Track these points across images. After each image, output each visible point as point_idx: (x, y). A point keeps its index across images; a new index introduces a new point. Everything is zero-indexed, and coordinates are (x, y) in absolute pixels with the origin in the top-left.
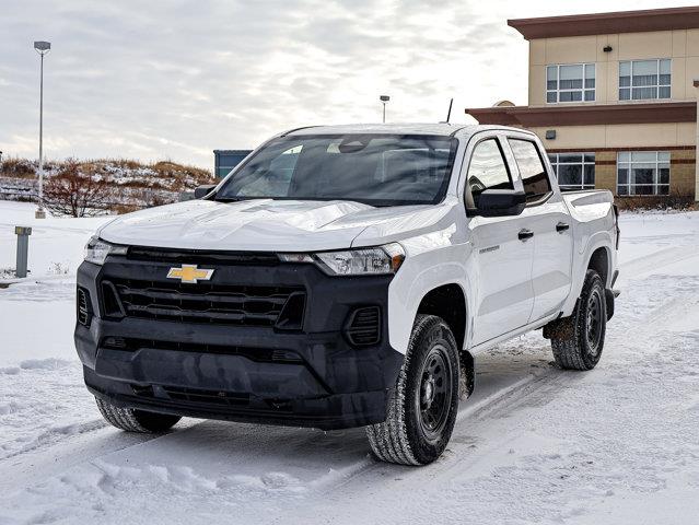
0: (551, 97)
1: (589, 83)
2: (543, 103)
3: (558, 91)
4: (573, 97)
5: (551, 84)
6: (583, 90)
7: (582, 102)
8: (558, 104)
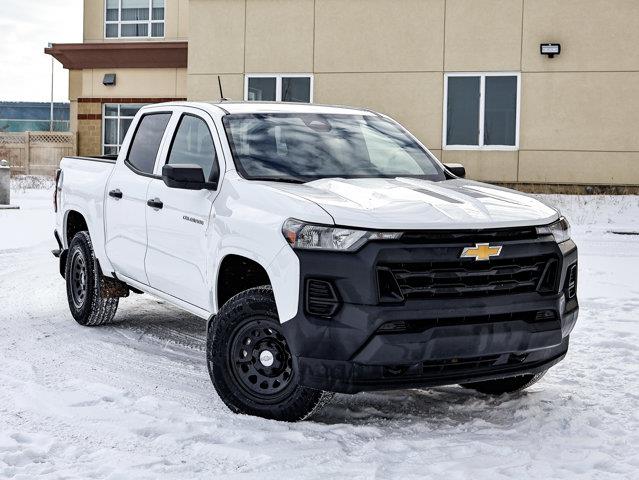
0: (110, 31)
1: (158, 14)
2: (101, 38)
3: (120, 22)
4: (139, 30)
5: (111, 13)
6: (150, 22)
7: (149, 38)
8: (120, 39)
